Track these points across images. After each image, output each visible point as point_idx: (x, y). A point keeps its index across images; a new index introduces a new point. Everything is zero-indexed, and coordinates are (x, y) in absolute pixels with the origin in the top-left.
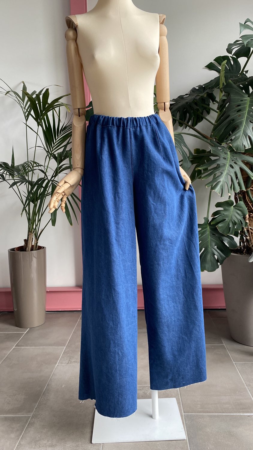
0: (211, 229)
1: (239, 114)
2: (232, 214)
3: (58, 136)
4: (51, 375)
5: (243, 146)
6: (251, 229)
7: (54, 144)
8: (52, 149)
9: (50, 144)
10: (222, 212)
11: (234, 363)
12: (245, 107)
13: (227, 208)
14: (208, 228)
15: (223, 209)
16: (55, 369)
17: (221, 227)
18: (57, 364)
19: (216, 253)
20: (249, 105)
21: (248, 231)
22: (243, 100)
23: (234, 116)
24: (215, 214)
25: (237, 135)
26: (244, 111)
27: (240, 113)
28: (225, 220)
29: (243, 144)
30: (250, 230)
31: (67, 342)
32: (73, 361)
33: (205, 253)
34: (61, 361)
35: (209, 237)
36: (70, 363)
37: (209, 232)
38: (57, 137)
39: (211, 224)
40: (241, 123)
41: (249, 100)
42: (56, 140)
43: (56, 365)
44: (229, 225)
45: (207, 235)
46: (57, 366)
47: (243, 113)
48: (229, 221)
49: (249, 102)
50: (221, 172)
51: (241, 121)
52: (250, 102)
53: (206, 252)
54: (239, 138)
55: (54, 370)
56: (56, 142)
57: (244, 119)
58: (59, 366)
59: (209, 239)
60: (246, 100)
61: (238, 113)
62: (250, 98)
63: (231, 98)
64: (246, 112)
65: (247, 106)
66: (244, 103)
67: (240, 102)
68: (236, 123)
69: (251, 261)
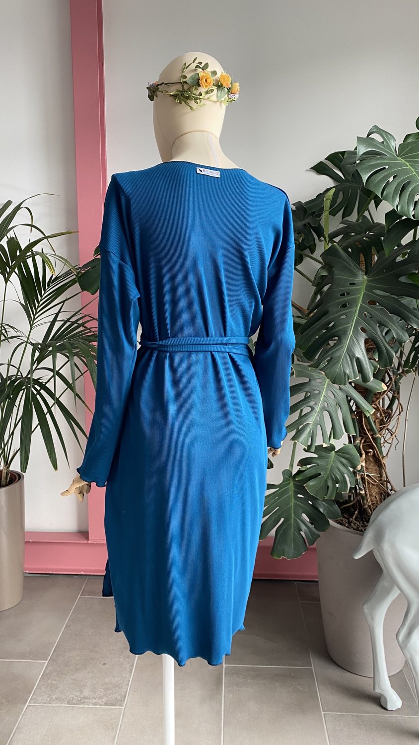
0: (296, 486)
1: (344, 314)
2: (332, 466)
3: (45, 290)
4: (14, 731)
5: (345, 376)
6: (367, 475)
7: (38, 303)
8: (36, 311)
9: (32, 303)
10: (314, 461)
12: (356, 298)
13: (324, 454)
14: (292, 484)
15: (317, 456)
16: (23, 715)
17: (313, 486)
19: (303, 527)
21: (363, 479)
22: (354, 284)
23: (336, 315)
24: (303, 462)
25: (337, 354)
26: (353, 308)
27: (345, 311)
28: (320, 474)
29: (345, 373)
30: (366, 478)
31: (52, 650)
33: (284, 527)
34: (35, 697)
35: (293, 500)
36: (50, 703)
37: (293, 491)
38: (43, 292)
39: (295, 478)
40: (345, 332)
41: (365, 284)
42: (41, 296)
43: (26, 707)
44: (326, 481)
45: (289, 496)
47: (350, 312)
48: (326, 476)
50: (311, 407)
51: (346, 328)
53: (286, 526)
54: (338, 361)
55: (20, 719)
56: (41, 300)
57: (352, 325)
58: (31, 708)
59: (292, 504)
60: (361, 283)
61: (342, 311)
62: (368, 280)
63: (335, 276)
64: (356, 310)
65: (359, 297)
66: (356, 289)
67: (349, 287)
68: (337, 331)
69: (358, 556)
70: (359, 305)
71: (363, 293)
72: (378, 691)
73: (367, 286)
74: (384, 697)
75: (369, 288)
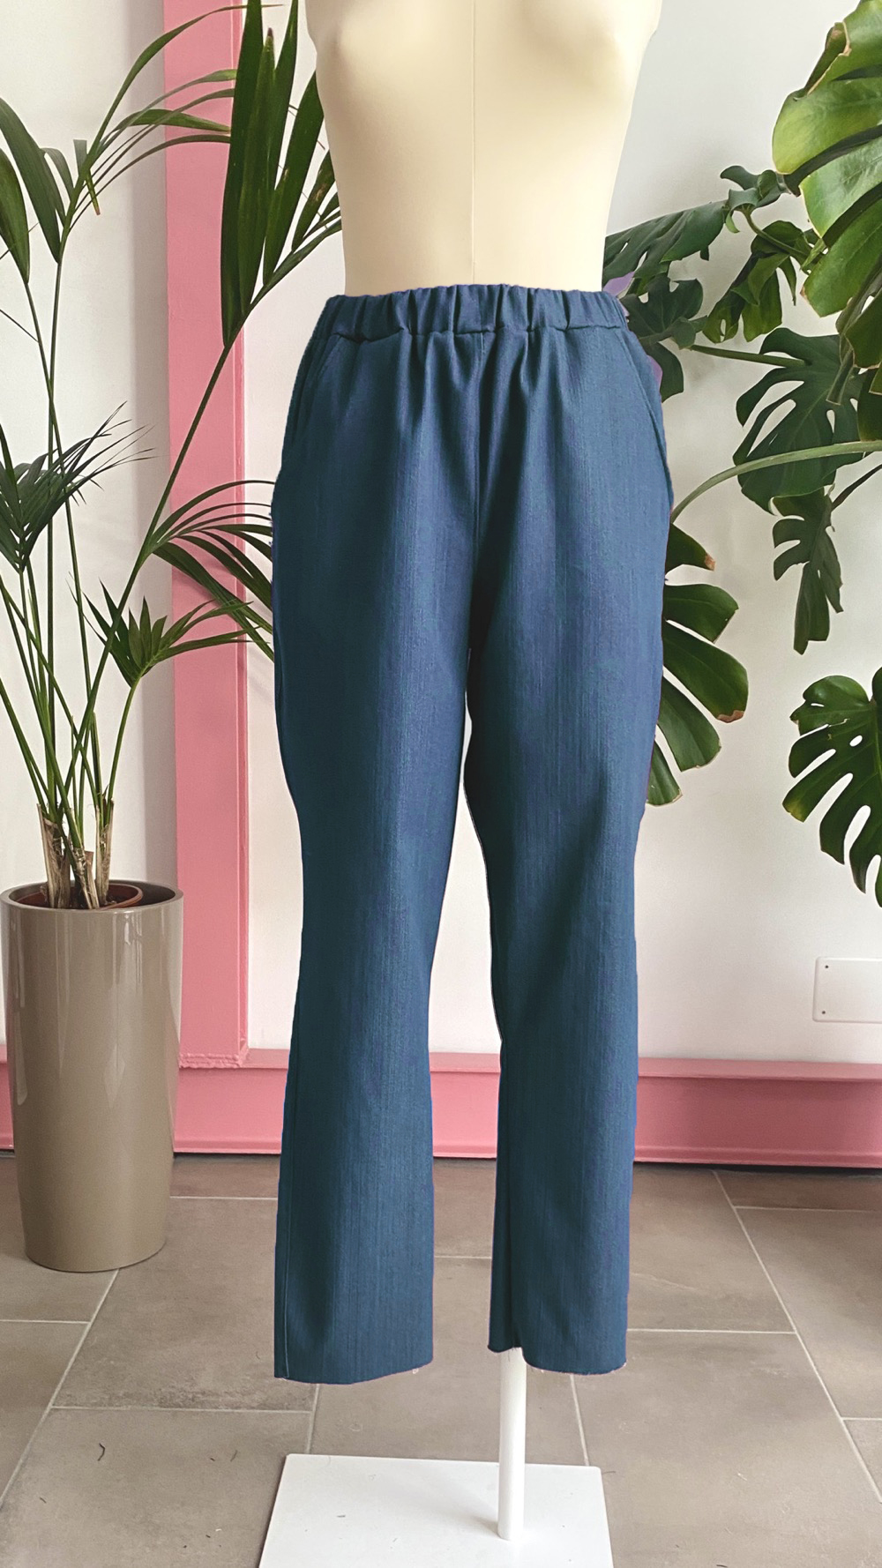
11: (841, 1420)
16: (41, 1429)
18: (50, 1405)
32: (121, 1393)
34: (68, 1392)
43: (47, 1412)
46: (50, 1414)
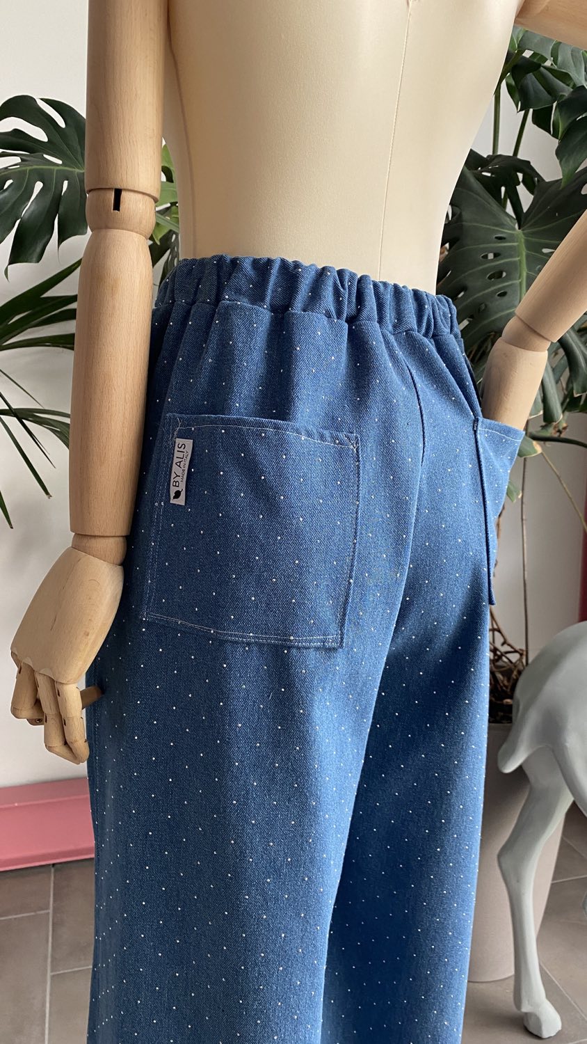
1: (499, 289)
12: (515, 262)
20: (528, 257)
22: (504, 238)
27: (501, 286)
41: (523, 240)
47: (511, 285)
49: (523, 246)
52: (528, 248)
60: (512, 238)
61: (494, 284)
62: (524, 234)
63: (464, 223)
64: (521, 283)
65: (520, 261)
66: (511, 247)
67: (495, 243)
68: (494, 321)
69: (510, 768)
70: (524, 274)
71: (524, 254)
72: (525, 1008)
73: (527, 242)
74: (536, 1016)
75: (530, 246)
